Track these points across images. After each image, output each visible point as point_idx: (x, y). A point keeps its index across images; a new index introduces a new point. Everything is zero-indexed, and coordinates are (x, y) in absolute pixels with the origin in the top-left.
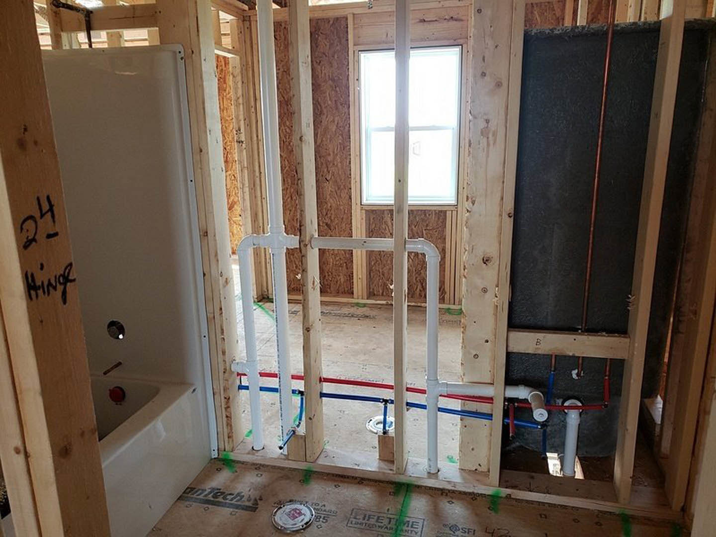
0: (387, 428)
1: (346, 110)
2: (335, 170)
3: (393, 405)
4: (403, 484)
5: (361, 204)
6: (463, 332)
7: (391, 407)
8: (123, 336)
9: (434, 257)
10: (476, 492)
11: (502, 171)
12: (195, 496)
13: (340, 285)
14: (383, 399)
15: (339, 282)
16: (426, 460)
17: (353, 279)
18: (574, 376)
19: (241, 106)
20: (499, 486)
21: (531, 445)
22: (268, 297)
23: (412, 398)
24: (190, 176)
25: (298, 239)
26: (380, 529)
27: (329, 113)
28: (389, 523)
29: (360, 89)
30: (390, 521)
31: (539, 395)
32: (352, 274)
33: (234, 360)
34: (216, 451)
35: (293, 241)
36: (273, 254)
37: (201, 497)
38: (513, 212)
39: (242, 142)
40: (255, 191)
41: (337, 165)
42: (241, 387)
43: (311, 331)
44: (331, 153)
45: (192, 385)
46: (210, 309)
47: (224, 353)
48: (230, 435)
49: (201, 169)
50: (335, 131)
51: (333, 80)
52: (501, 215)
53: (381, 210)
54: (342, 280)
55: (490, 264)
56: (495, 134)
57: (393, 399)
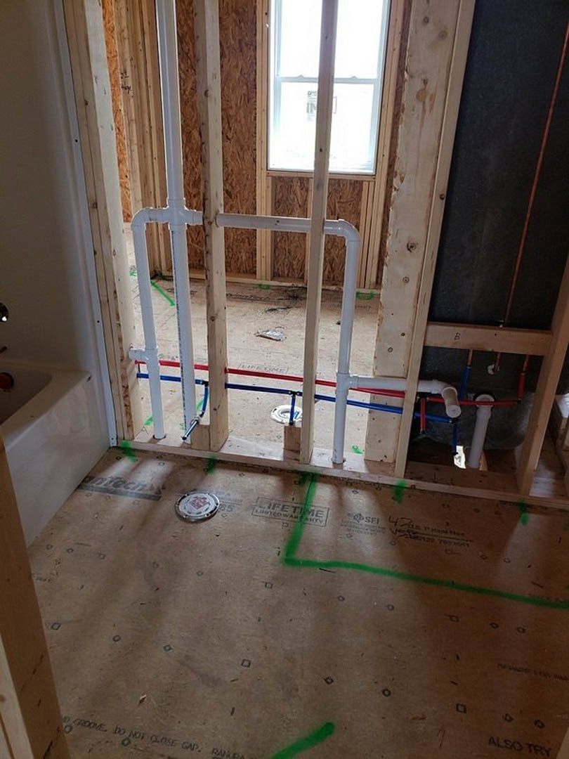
0: (294, 420)
1: (252, 53)
2: (238, 126)
3: (301, 397)
4: (308, 473)
5: (267, 170)
6: (379, 325)
7: (299, 399)
8: (7, 318)
9: (355, 241)
10: (380, 482)
11: (437, 144)
12: (94, 485)
13: (241, 264)
14: (291, 391)
15: (240, 261)
16: (332, 451)
17: (256, 257)
18: (490, 372)
19: (127, 42)
20: (405, 477)
21: (438, 437)
22: (161, 274)
23: (320, 390)
24: (74, 134)
25: (202, 215)
26: (285, 518)
27: (231, 55)
28: (294, 512)
29: (270, 26)
30: (295, 509)
31: (452, 390)
32: (255, 251)
33: (132, 347)
34: (115, 440)
35: (196, 218)
36: (172, 232)
37: (101, 486)
38: (445, 194)
39: (129, 88)
40: (144, 149)
41: (240, 119)
42: (140, 376)
43: (216, 321)
44: (234, 106)
45: (88, 372)
46: (103, 292)
47: (120, 340)
48: (130, 424)
49: (87, 126)
50: (239, 79)
51: (237, 13)
52: (431, 196)
53: (289, 178)
54: (244, 258)
55: (414, 251)
56: (432, 99)
57: (301, 391)
